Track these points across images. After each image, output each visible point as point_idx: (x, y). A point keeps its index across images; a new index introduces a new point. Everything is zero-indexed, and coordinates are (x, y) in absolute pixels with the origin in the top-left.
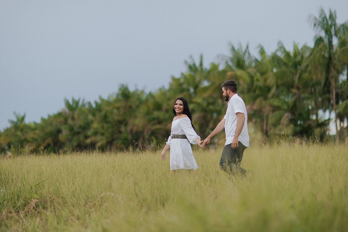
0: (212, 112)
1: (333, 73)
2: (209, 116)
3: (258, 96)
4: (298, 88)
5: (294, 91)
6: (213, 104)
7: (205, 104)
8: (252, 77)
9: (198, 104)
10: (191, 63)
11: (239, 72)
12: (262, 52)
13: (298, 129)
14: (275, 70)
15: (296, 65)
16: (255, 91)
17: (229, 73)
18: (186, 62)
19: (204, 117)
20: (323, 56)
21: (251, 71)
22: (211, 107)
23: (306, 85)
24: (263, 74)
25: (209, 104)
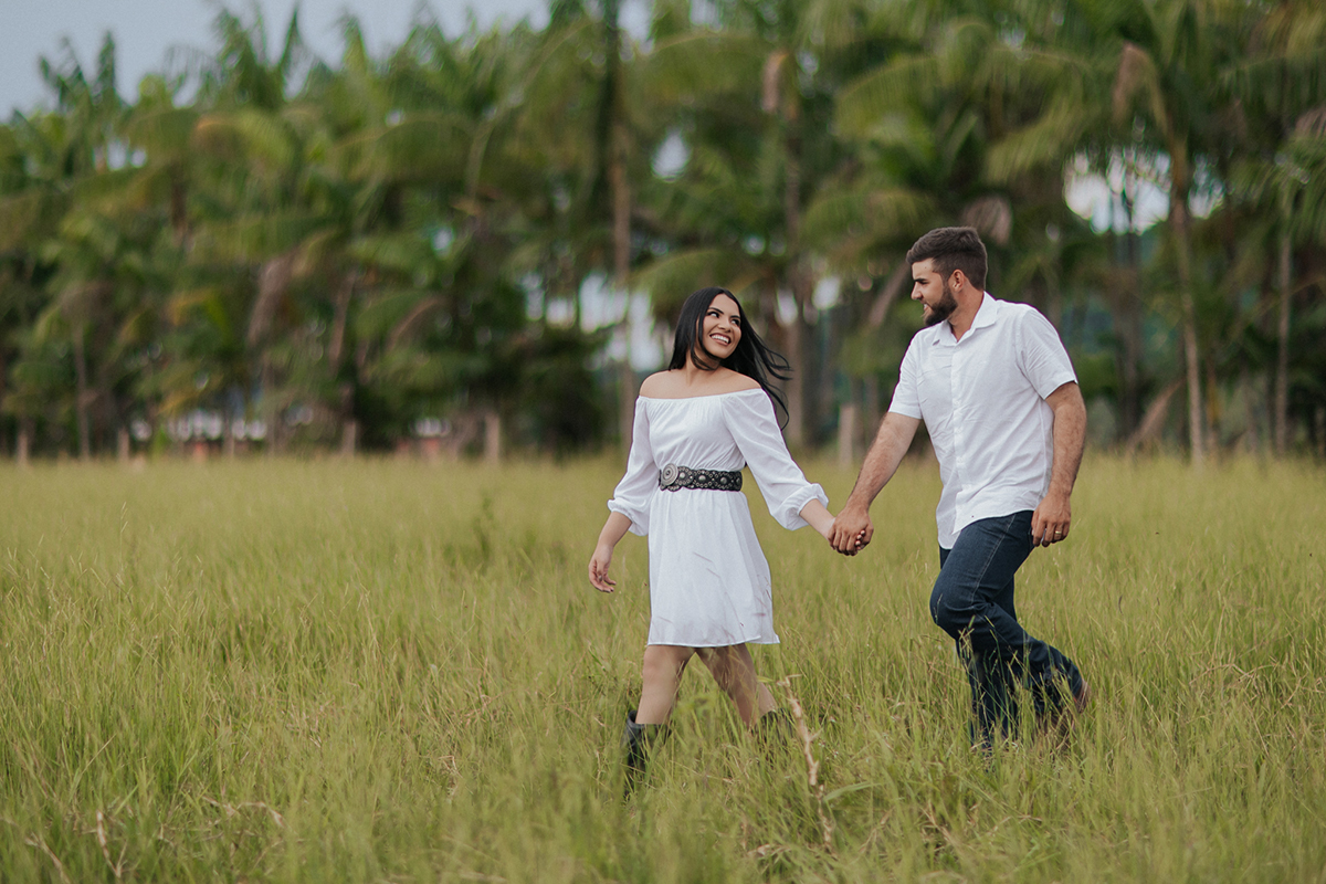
0: (140, 281)
1: (622, 142)
2: (125, 295)
3: (319, 224)
4: (485, 200)
5: (469, 207)
6: (145, 244)
7: (108, 246)
8: (297, 141)
9: (84, 244)
10: (67, 71)
11: (250, 122)
12: (353, 32)
13: (477, 364)
14: (396, 119)
15: (479, 101)
16: (308, 201)
17: (205, 124)
18: (45, 67)
19: (105, 299)
20: (585, 74)
21: (297, 116)
22: (134, 259)
23: (522, 185)
24: (343, 130)
25: (126, 244)
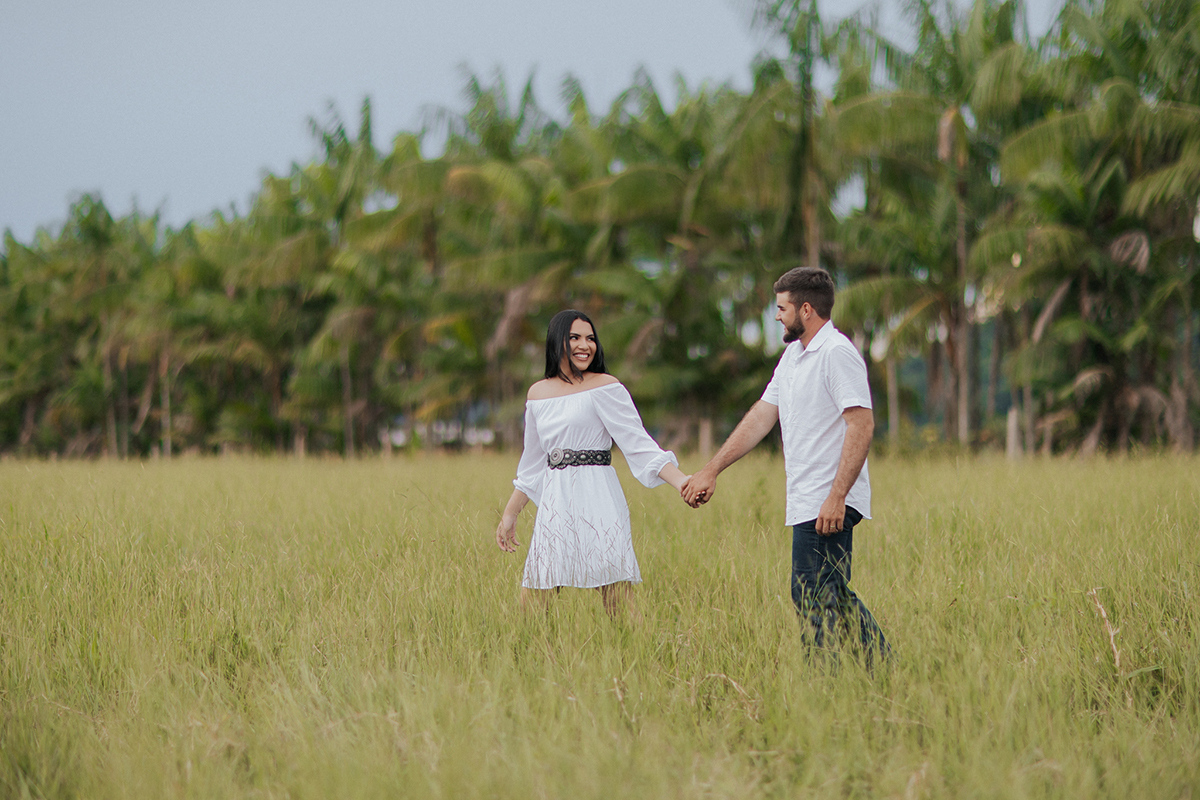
0: (400, 308)
1: (813, 185)
2: (385, 320)
3: (553, 258)
4: (694, 235)
5: (680, 243)
6: (404, 276)
7: (372, 277)
8: (535, 187)
9: (351, 276)
10: (332, 129)
11: (493, 171)
12: (575, 95)
13: (689, 377)
14: (618, 168)
15: (689, 152)
16: (544, 239)
17: (456, 173)
18: (313, 124)
19: (369, 323)
20: (783, 129)
21: (532, 165)
22: (393, 289)
23: (725, 224)
24: (573, 179)
25: (385, 277)
